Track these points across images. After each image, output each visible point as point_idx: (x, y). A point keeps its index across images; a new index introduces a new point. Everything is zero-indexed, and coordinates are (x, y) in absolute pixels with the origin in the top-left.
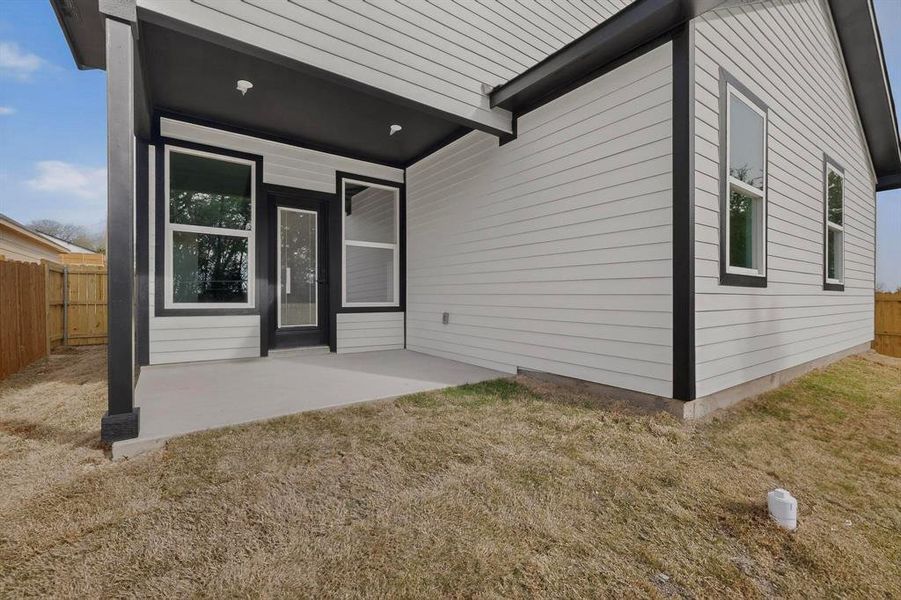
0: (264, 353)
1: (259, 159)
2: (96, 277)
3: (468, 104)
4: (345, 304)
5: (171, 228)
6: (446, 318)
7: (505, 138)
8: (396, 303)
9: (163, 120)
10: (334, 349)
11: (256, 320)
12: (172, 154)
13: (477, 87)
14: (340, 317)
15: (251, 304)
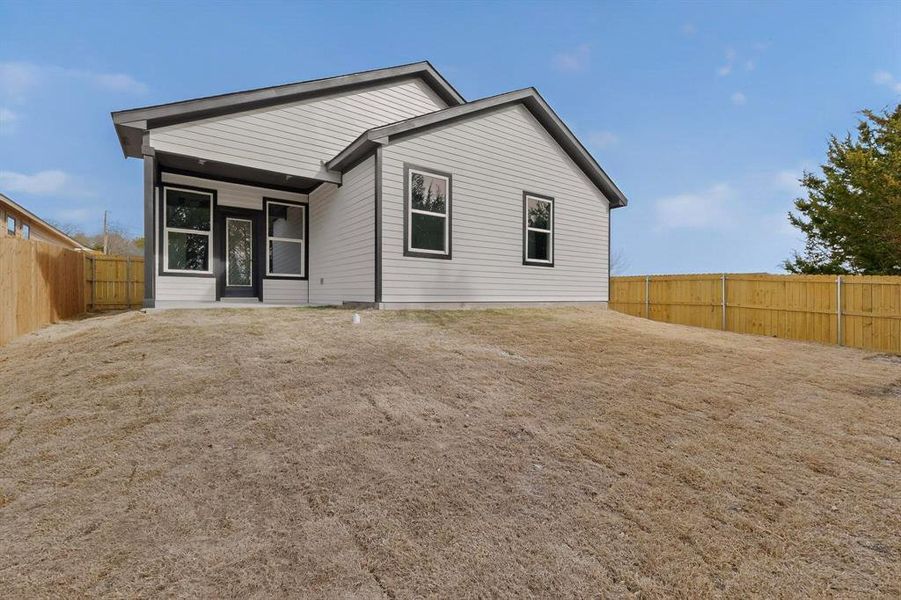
0: (218, 299)
1: (215, 192)
2: (114, 263)
3: (312, 170)
4: (268, 274)
5: (167, 230)
6: (322, 280)
7: (340, 185)
8: (303, 275)
9: (163, 173)
10: (261, 300)
11: (213, 281)
12: (168, 190)
13: (319, 162)
14: (264, 281)
15: (210, 271)
